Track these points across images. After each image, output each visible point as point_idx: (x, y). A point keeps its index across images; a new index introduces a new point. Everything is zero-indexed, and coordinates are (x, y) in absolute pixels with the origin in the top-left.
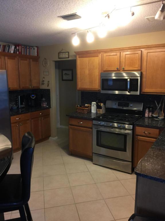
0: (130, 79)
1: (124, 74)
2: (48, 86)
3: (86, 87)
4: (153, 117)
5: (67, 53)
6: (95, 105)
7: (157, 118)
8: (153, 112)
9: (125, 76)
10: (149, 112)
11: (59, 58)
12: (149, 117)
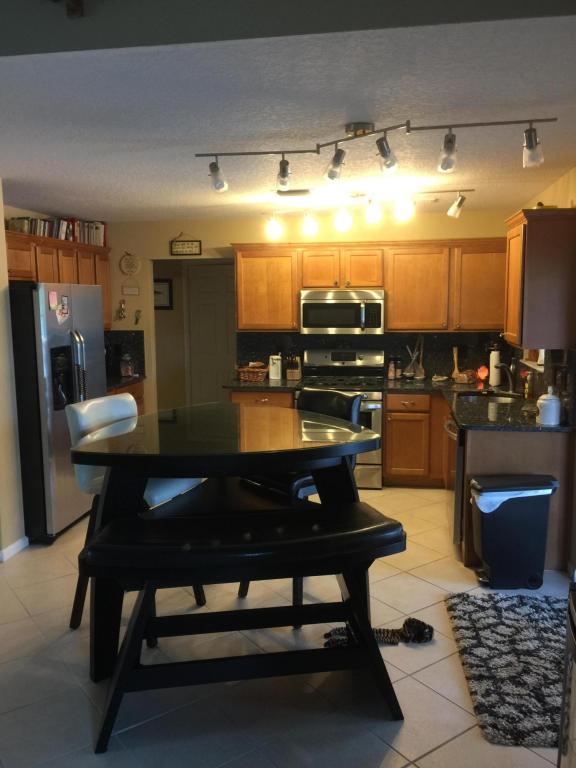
0: (366, 305)
1: (353, 295)
2: (136, 323)
3: (263, 322)
4: (404, 378)
5: (197, 244)
6: (279, 363)
7: (412, 378)
8: (403, 369)
9: (355, 298)
10: (396, 368)
11: (172, 254)
12: (396, 379)
